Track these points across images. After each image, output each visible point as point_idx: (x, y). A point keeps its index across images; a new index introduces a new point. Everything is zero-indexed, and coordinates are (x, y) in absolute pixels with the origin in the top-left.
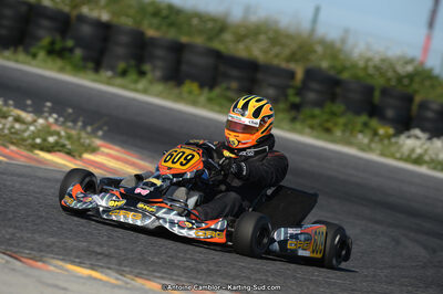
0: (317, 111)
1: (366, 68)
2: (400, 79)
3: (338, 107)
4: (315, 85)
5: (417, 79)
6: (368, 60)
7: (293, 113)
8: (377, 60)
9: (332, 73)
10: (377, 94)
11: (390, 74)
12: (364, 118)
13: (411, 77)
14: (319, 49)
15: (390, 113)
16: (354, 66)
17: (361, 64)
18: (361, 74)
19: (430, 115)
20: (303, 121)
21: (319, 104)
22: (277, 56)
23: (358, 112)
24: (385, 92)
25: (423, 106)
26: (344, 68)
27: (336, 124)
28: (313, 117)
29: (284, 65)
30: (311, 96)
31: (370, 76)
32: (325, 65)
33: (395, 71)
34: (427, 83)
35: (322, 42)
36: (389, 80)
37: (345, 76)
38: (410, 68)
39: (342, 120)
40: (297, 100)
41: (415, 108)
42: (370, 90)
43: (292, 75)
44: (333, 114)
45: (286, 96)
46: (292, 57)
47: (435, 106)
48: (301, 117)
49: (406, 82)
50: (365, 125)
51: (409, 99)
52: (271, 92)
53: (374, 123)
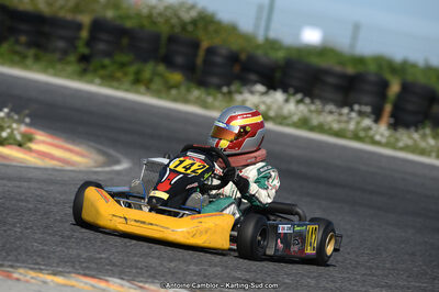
0: (107, 61)
1: (150, 16)
2: (184, 26)
3: (124, 58)
4: (104, 36)
5: (201, 25)
6: (152, 8)
7: (83, 66)
8: (161, 7)
10: (163, 42)
11: (174, 21)
12: (152, 66)
13: (194, 22)
15: (179, 60)
16: (139, 15)
17: (145, 11)
18: (146, 23)
19: (219, 60)
20: (95, 71)
21: (109, 54)
22: (61, 8)
23: (145, 61)
24: (172, 39)
25: (211, 51)
26: (128, 17)
27: (126, 74)
28: (104, 67)
29: (69, 17)
30: (101, 46)
31: (154, 23)
32: (110, 14)
33: (179, 18)
34: (211, 28)
36: (173, 27)
37: (129, 24)
38: (193, 14)
39: (132, 69)
40: (85, 51)
41: (201, 53)
42: (156, 38)
43: (79, 26)
44: (123, 65)
45: (75, 48)
46: (77, 9)
47: (224, 52)
48: (91, 68)
49: (190, 28)
50: (155, 74)
51: (196, 45)
52: (61, 44)
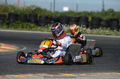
0: (14, 24)
1: (23, 10)
2: (32, 11)
3: (19, 22)
4: (12, 17)
5: (37, 10)
6: (23, 8)
7: (8, 26)
8: (26, 8)
9: (15, 13)
10: (28, 16)
11: (30, 10)
12: (26, 23)
13: (35, 10)
14: (10, 8)
15: (32, 20)
16: (20, 10)
18: (22, 12)
19: (43, 19)
20: (11, 27)
21: (14, 22)
23: (24, 22)
24: (30, 15)
25: (40, 17)
26: (18, 11)
27: (19, 26)
28: (13, 25)
29: (2, 14)
30: (12, 20)
31: (25, 12)
32: (13, 11)
33: (31, 9)
34: (40, 11)
35: (10, 6)
36: (30, 12)
37: (18, 13)
38: (35, 8)
39: (21, 25)
40: (8, 22)
41: (38, 17)
42: (26, 16)
43: (5, 16)
44: (18, 23)
45: (5, 21)
46: (4, 11)
47: (43, 16)
48: (10, 26)
49: (34, 12)
50: (27, 25)
51: (36, 16)
53: (29, 24)
